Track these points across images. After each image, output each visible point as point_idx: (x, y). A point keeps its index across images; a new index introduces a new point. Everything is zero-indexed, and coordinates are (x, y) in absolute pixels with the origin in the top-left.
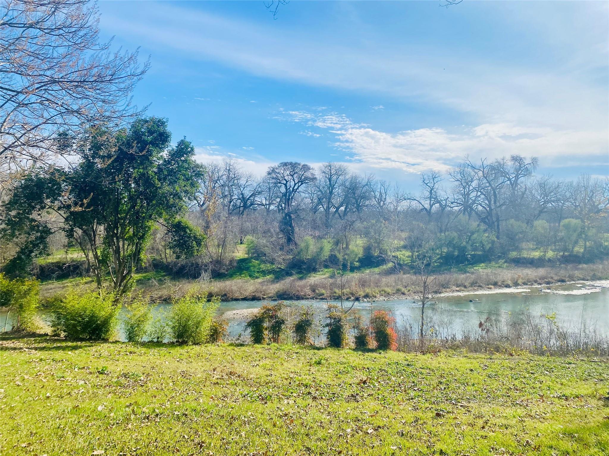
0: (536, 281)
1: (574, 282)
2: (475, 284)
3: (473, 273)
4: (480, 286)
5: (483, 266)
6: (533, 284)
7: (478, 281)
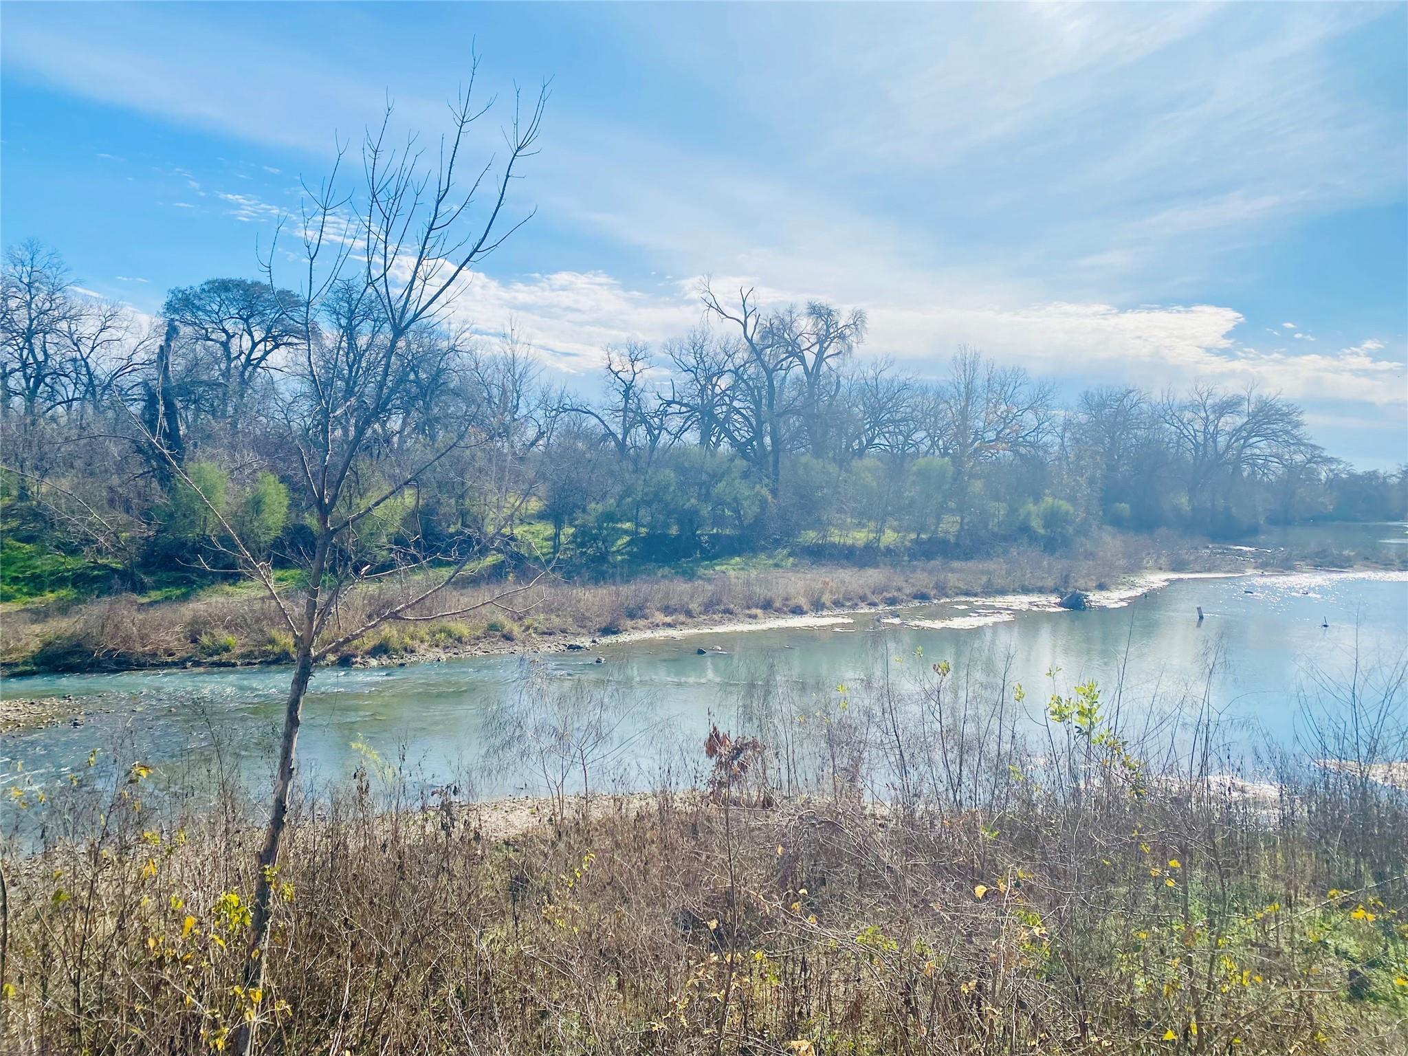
0: (863, 598)
1: (948, 600)
2: (716, 607)
3: (709, 580)
4: (728, 611)
5: (737, 564)
6: (857, 605)
7: (725, 600)
